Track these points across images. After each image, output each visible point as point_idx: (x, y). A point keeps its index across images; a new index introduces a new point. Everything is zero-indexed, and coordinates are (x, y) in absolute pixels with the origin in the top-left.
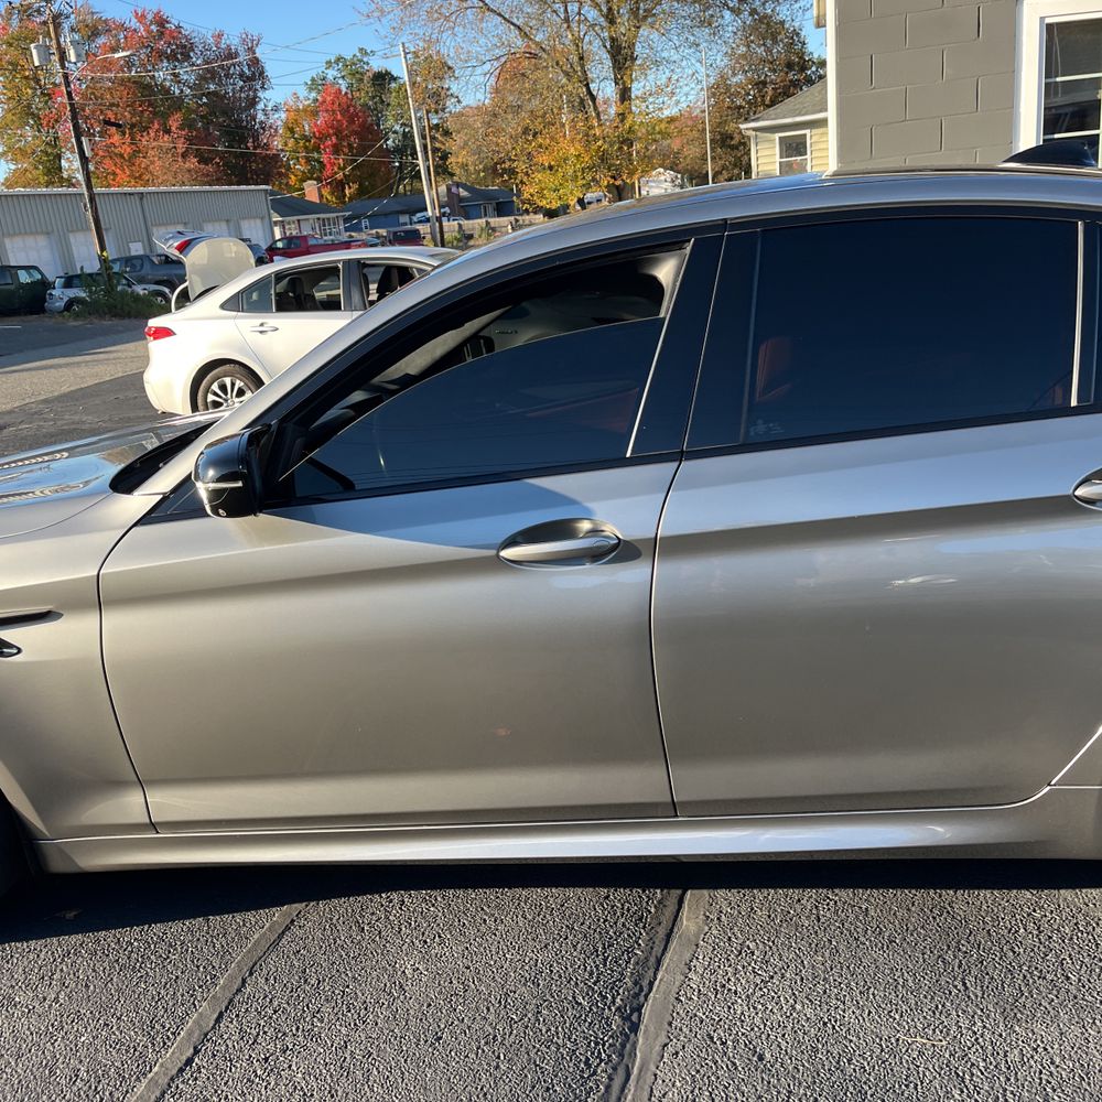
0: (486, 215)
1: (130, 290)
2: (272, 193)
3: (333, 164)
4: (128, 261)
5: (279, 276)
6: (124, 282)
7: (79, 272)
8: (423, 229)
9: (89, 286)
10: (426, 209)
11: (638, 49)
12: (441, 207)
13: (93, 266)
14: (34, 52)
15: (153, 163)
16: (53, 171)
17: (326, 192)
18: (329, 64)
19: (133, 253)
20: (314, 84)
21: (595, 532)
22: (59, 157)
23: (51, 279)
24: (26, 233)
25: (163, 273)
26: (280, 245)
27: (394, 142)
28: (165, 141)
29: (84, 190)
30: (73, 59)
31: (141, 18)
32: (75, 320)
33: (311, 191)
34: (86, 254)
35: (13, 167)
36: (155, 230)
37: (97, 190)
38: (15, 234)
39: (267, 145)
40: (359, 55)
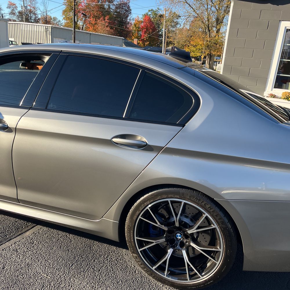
15: (99, 27)
18: (149, 11)
20: (146, 15)
28: (103, 22)
29: (73, 29)
33: (135, 41)
35: (66, 21)
37: (76, 30)
38: (57, 38)
39: (128, 28)
40: (157, 10)
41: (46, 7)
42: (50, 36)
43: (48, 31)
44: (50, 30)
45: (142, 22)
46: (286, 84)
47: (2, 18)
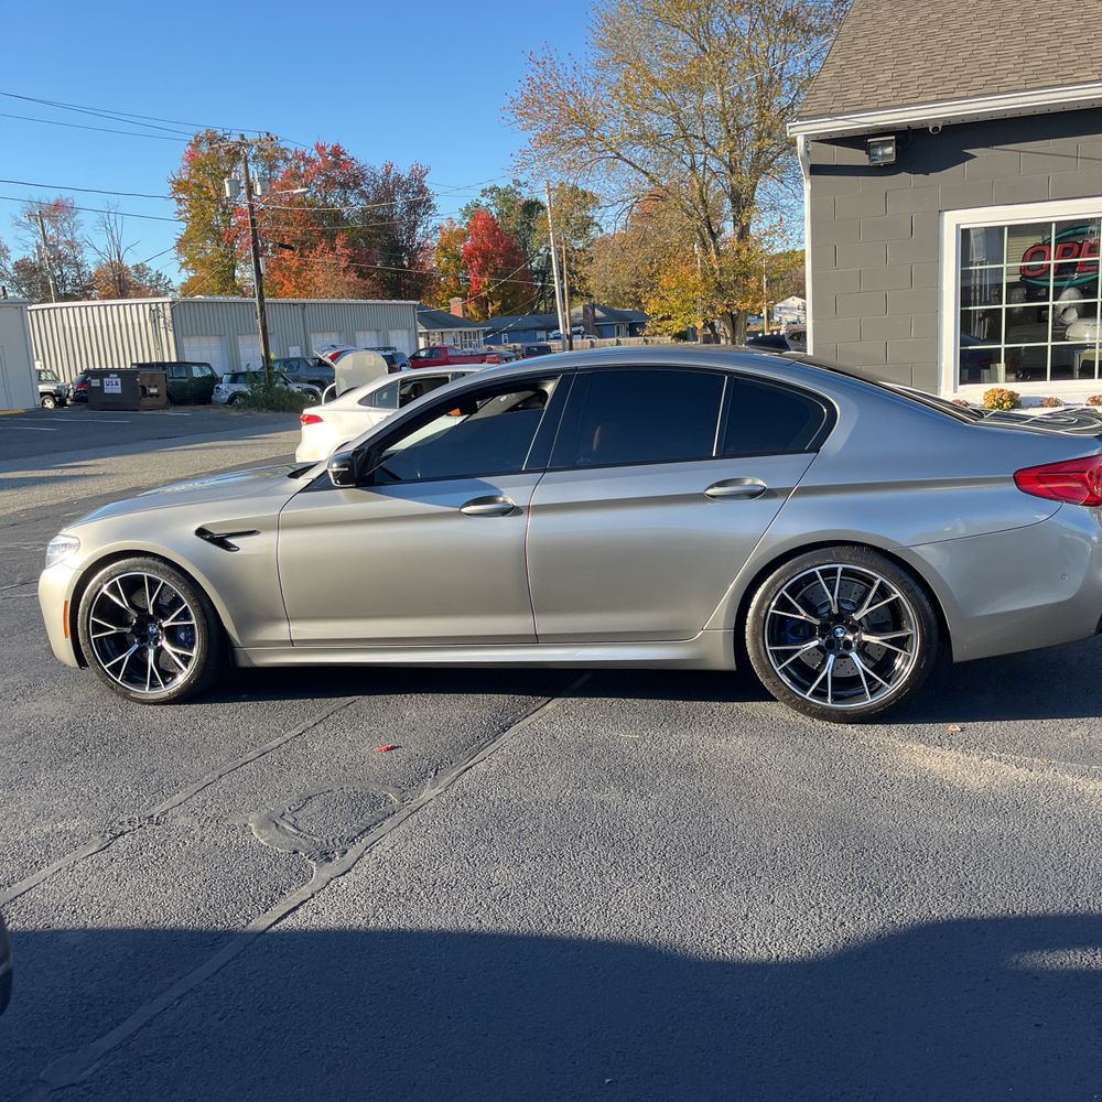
0: (618, 335)
1: (286, 387)
2: (420, 307)
3: (478, 283)
4: (287, 362)
5: (404, 382)
6: (282, 380)
7: (244, 370)
8: (554, 344)
9: (252, 382)
10: (558, 328)
11: (758, 195)
12: (573, 325)
13: (257, 365)
14: (227, 185)
15: (317, 275)
16: (227, 281)
17: (471, 307)
18: (484, 193)
19: (291, 356)
20: (467, 212)
21: (504, 502)
22: (234, 267)
23: (219, 375)
24: (202, 335)
25: (316, 374)
26: (423, 354)
27: (538, 264)
28: (329, 258)
29: (256, 300)
30: (259, 193)
31: (320, 149)
32: (236, 410)
33: (456, 307)
34: (251, 354)
35: (192, 275)
36: (312, 336)
37: (267, 300)
38: (192, 335)
39: (423, 264)
40: (513, 186)
41: (115, 235)
42: (171, 334)
43: (162, 320)
44: (168, 313)
45: (462, 236)
46: (989, 368)
47: (6, 298)
